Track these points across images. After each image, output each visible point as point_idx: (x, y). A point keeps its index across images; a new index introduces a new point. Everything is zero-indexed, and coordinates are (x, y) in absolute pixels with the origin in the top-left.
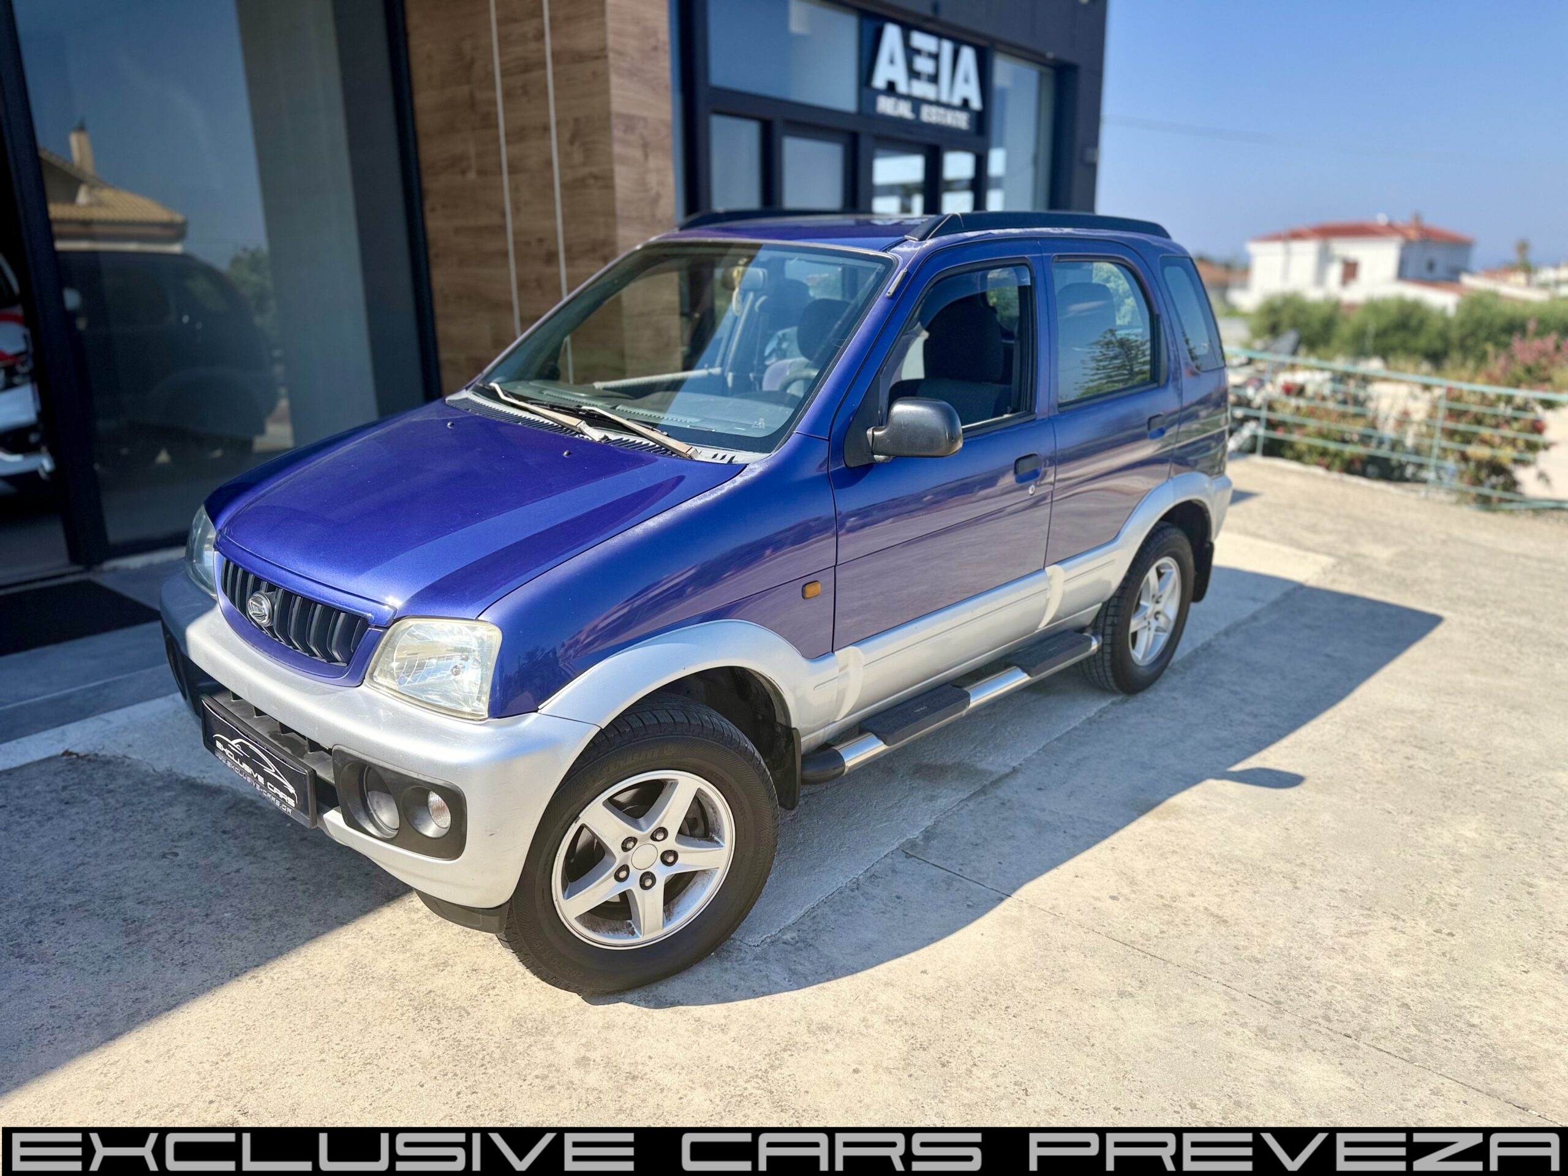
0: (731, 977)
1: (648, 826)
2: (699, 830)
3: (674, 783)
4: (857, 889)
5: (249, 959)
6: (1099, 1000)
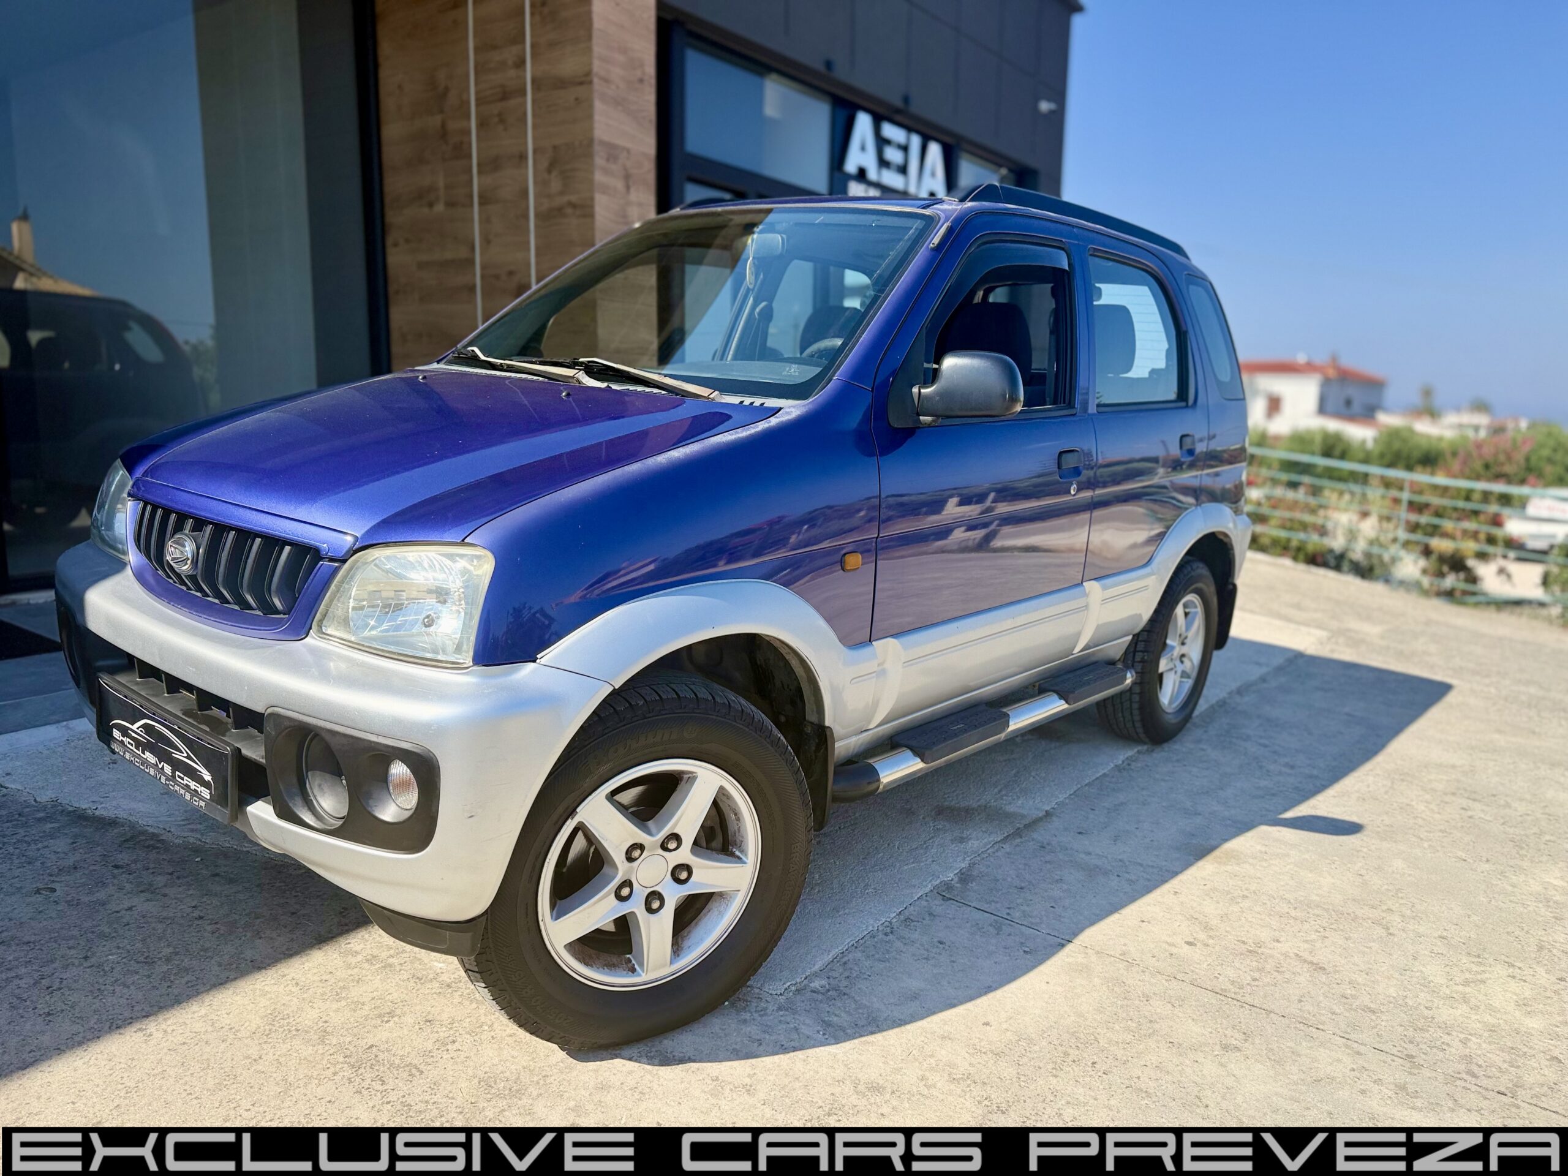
1: (659, 831)
2: (718, 843)
3: (692, 778)
4: (892, 933)
5: (136, 1009)
6: (1201, 1054)
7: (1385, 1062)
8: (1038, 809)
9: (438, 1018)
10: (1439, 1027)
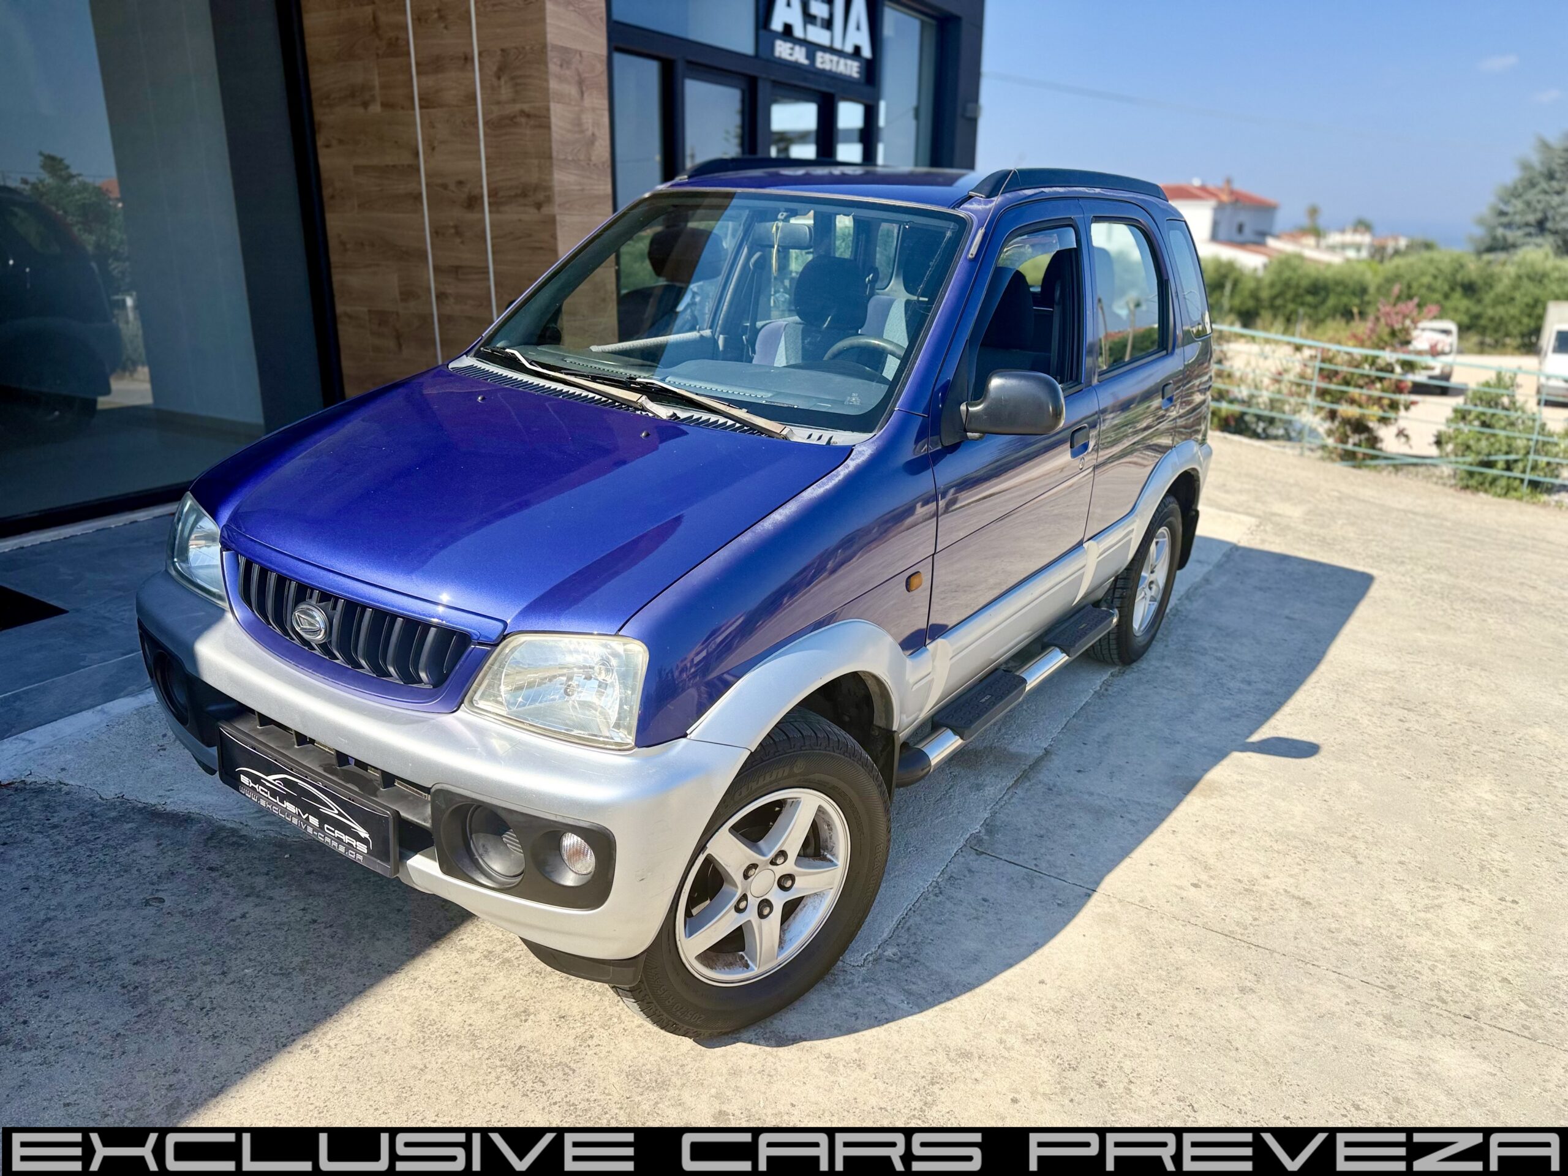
0: (847, 1003)
1: (770, 851)
3: (796, 802)
6: (1224, 998)
7: (1372, 994)
8: (1037, 747)
9: (570, 1013)
10: (1411, 956)
